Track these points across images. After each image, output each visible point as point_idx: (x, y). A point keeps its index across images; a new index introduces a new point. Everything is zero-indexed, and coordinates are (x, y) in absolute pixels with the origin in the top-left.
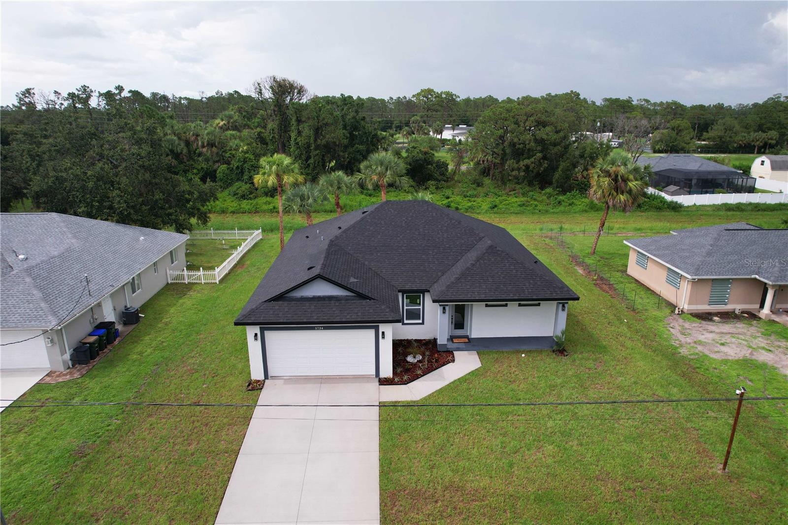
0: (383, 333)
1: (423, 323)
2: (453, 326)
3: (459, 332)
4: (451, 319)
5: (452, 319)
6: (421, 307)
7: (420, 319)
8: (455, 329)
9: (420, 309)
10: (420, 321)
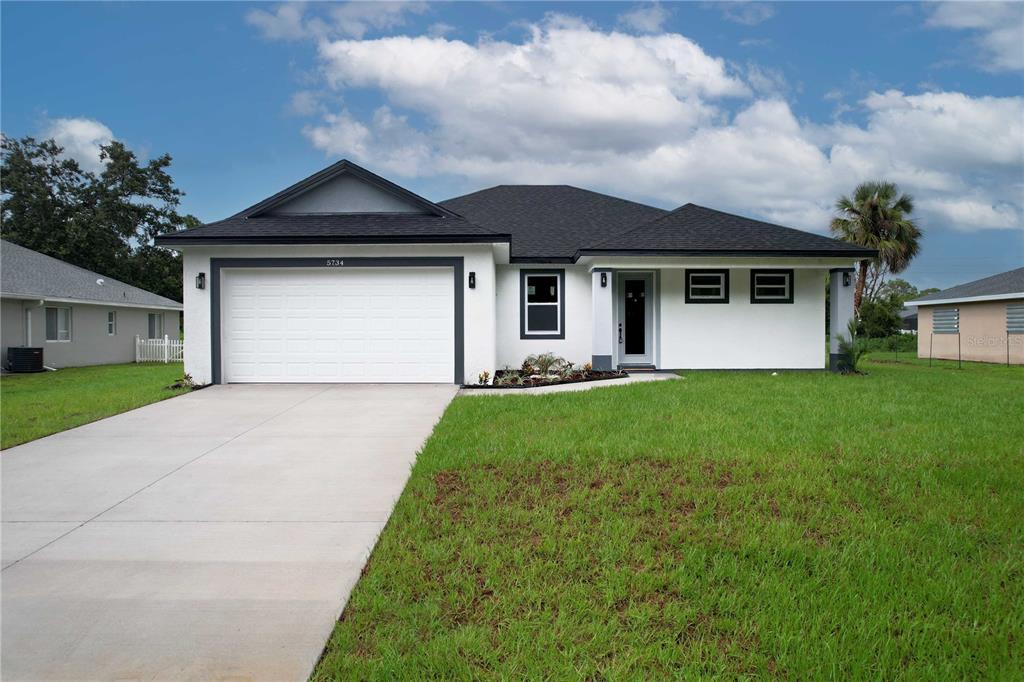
0: (472, 275)
1: (562, 336)
2: (623, 345)
3: (635, 359)
4: (617, 332)
5: (620, 330)
6: (558, 304)
7: (556, 329)
8: (627, 353)
9: (556, 306)
10: (558, 332)
